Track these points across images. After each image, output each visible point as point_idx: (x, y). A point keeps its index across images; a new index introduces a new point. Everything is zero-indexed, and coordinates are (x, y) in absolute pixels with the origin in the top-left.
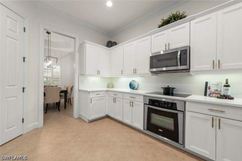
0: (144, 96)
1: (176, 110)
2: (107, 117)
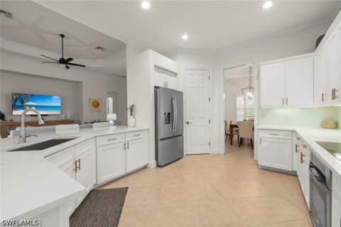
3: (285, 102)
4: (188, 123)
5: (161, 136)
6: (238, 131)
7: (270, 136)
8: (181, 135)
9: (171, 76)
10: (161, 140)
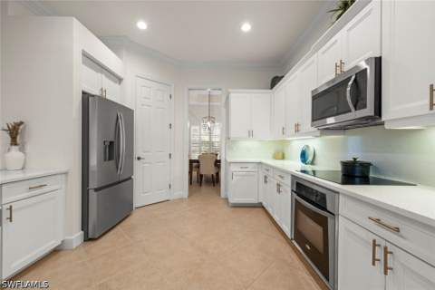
0: (293, 176)
1: (324, 209)
2: (260, 206)
3: (251, 134)
4: (139, 159)
5: (93, 184)
6: (198, 167)
7: (240, 170)
8: (130, 178)
9: (113, 80)
10: (96, 190)
